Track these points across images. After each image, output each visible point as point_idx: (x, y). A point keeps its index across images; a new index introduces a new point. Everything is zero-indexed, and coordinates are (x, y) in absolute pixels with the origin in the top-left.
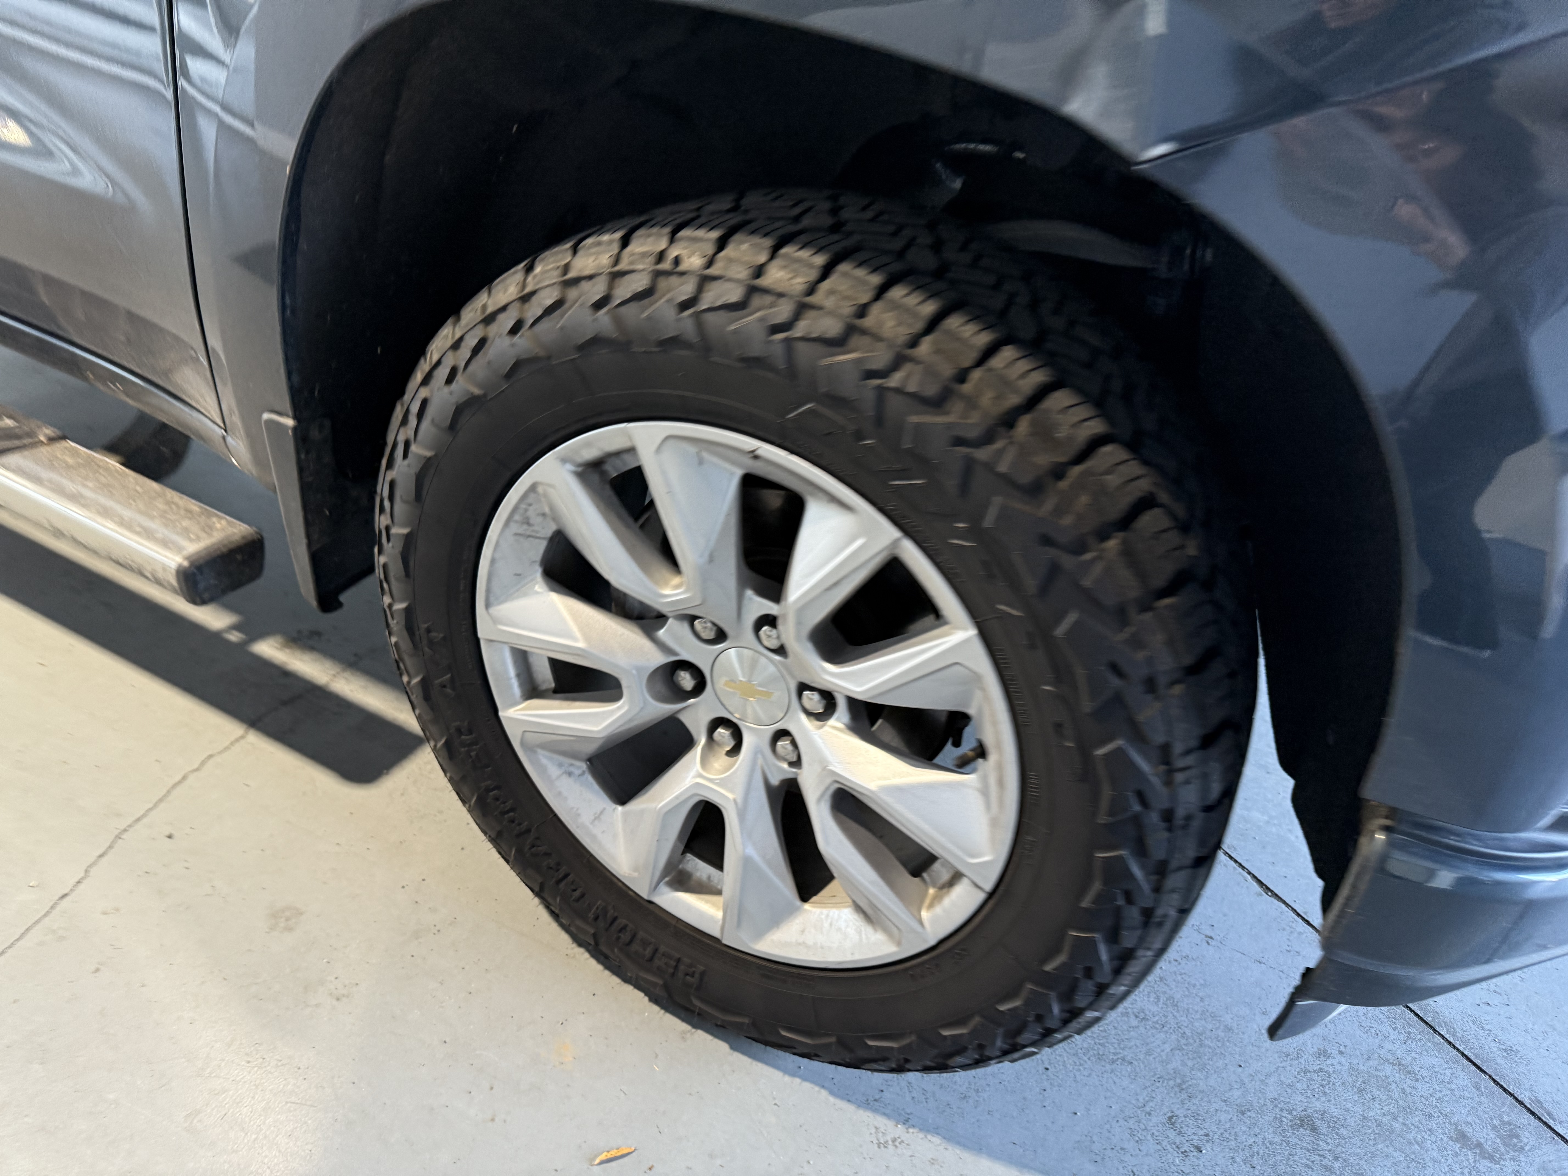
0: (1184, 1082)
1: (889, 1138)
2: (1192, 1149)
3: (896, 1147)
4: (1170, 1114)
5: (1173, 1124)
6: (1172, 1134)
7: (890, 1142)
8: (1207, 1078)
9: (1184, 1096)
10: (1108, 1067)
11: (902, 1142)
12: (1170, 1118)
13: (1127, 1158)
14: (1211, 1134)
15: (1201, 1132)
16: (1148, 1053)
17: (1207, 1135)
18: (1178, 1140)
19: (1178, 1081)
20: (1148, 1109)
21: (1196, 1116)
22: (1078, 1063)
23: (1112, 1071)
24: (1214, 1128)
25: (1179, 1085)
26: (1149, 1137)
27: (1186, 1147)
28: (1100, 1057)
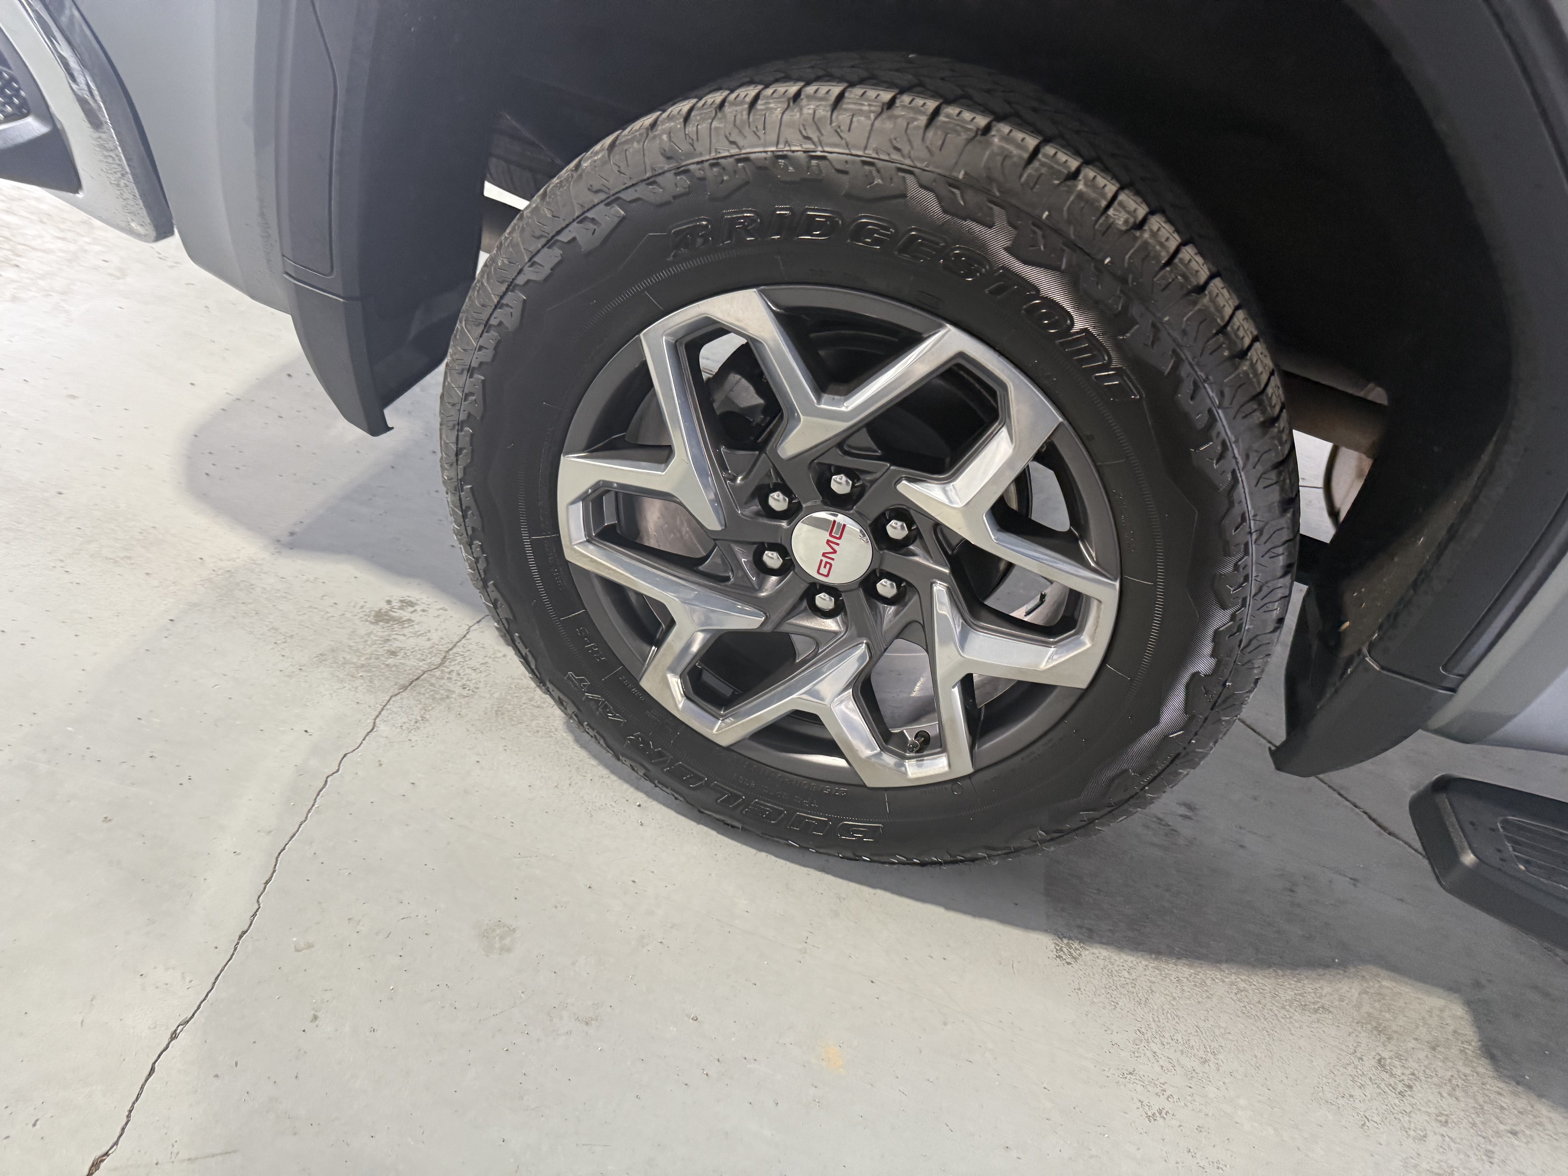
0: (1380, 1025)
1: (1155, 1110)
2: (1406, 1089)
3: (1164, 1118)
4: (1378, 1057)
5: (1383, 1066)
6: (1385, 1076)
7: (1157, 1114)
8: (1395, 1018)
9: (1383, 1038)
10: (1314, 1017)
11: (1167, 1113)
12: (1379, 1061)
13: (1357, 1104)
14: (1416, 1072)
15: (1407, 1072)
16: (1341, 1000)
17: (1413, 1074)
18: (1392, 1081)
19: (1374, 1024)
20: (1359, 1055)
21: (1398, 1057)
22: (1288, 1016)
23: (1318, 1021)
24: (1415, 1065)
25: (1376, 1028)
26: (1369, 1082)
27: (1400, 1087)
28: (1304, 1007)
